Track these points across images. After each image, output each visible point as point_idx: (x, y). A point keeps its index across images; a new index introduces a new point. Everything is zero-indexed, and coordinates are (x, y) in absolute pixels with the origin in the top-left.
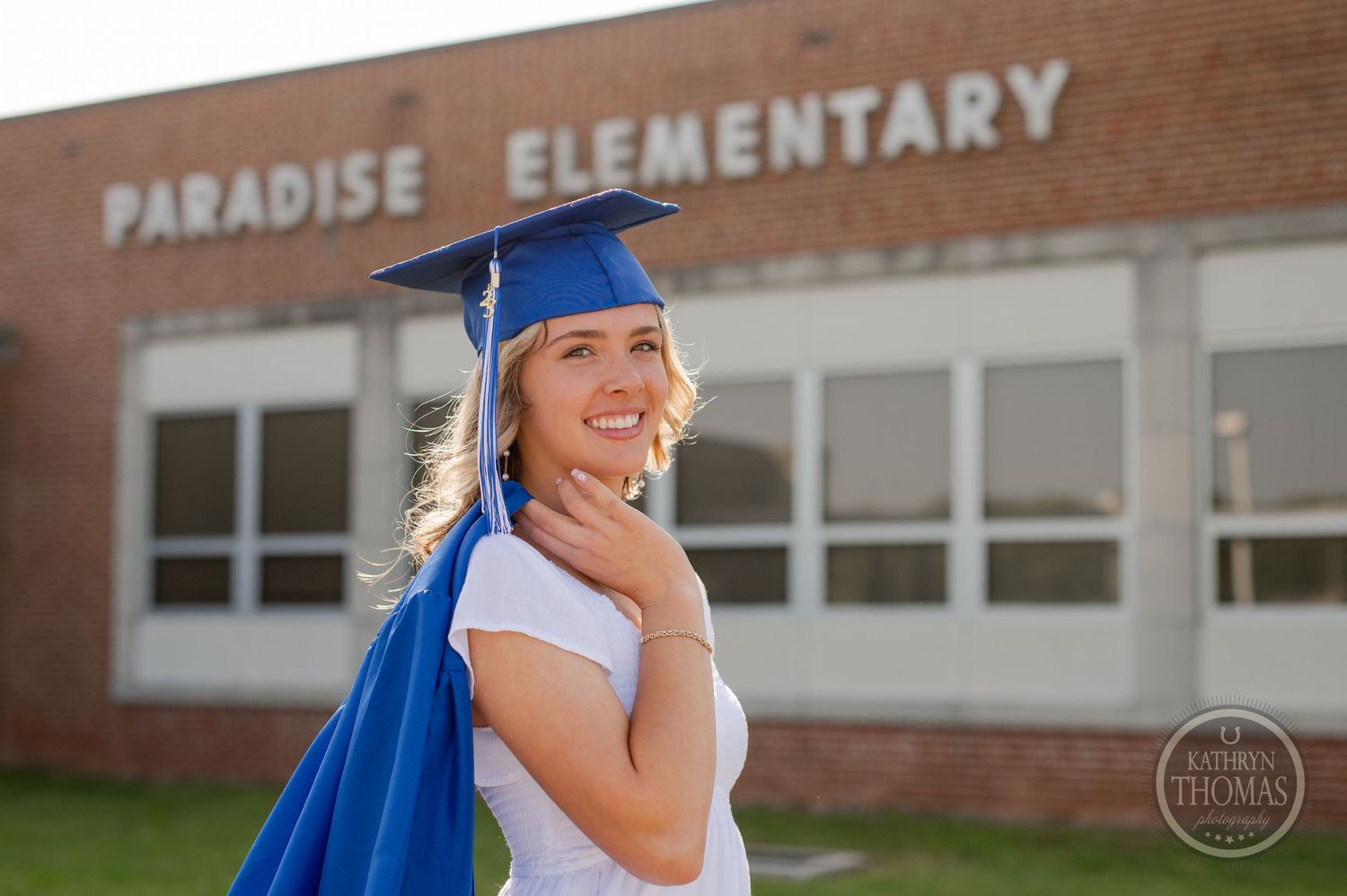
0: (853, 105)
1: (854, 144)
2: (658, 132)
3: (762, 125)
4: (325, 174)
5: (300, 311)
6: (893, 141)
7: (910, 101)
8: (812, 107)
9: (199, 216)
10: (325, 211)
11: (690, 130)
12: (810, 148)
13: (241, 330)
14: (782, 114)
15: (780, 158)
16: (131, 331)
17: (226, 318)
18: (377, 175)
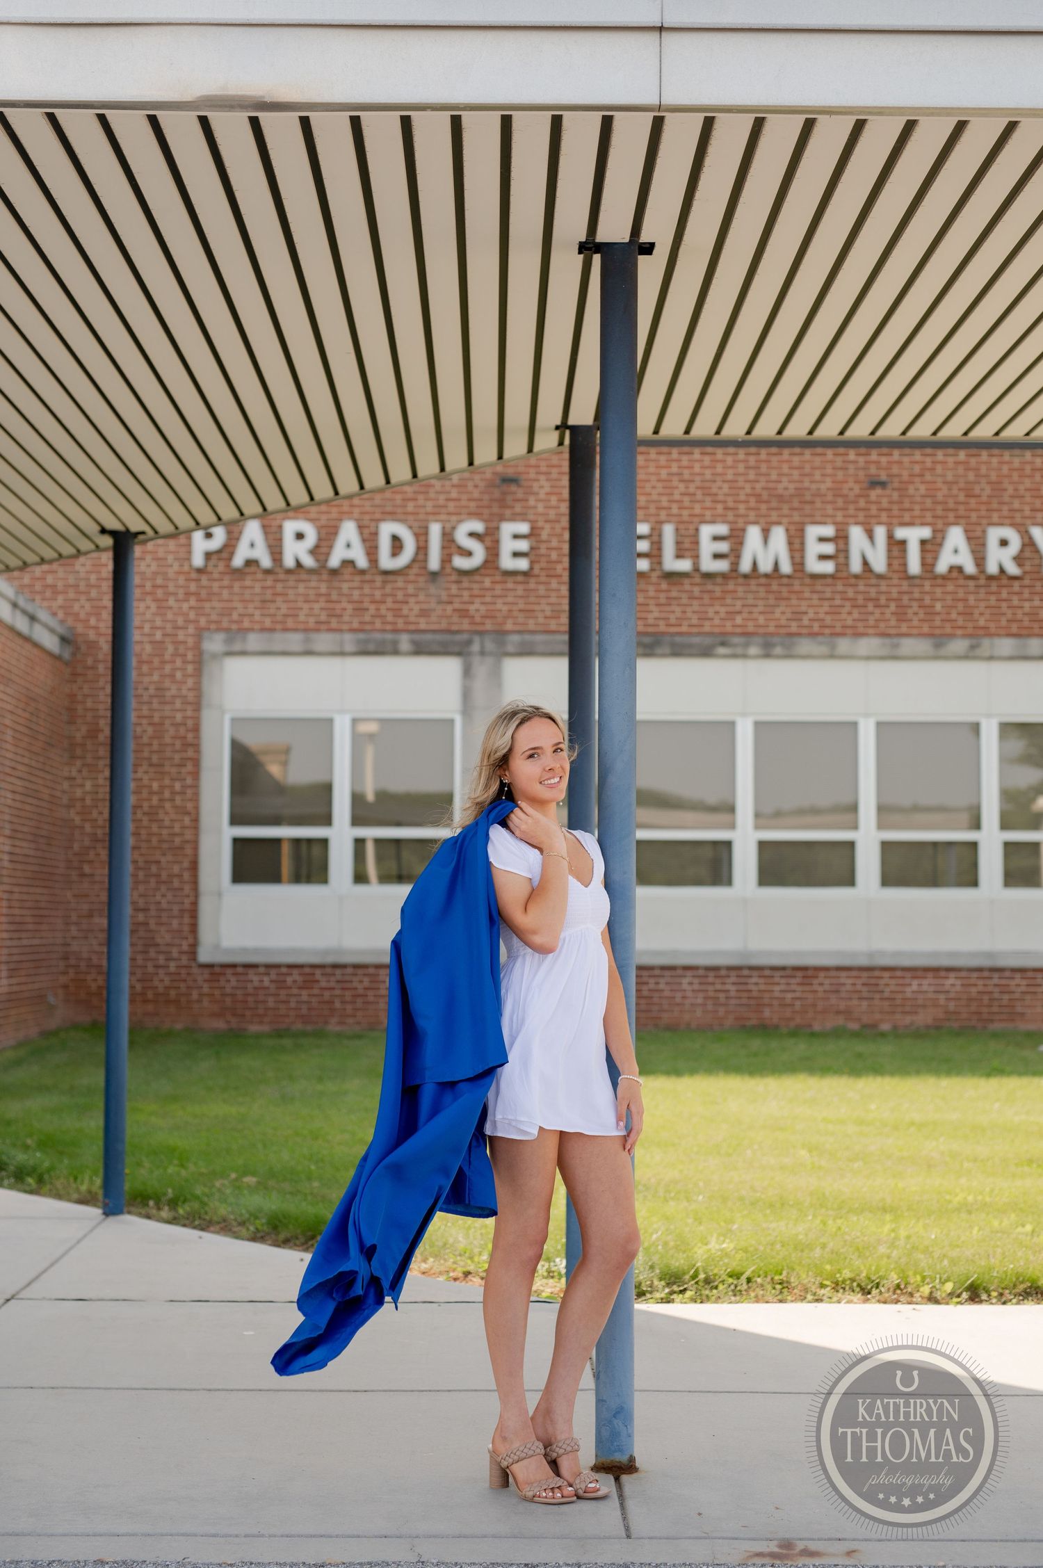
0: (914, 535)
1: (914, 566)
2: (753, 534)
3: (841, 538)
4: (435, 530)
5: (405, 642)
6: (942, 567)
7: (956, 537)
8: (880, 532)
9: (296, 551)
10: (434, 563)
11: (779, 536)
12: (879, 563)
13: (342, 654)
14: (856, 534)
15: (856, 566)
16: (214, 644)
17: (324, 640)
18: (490, 539)
